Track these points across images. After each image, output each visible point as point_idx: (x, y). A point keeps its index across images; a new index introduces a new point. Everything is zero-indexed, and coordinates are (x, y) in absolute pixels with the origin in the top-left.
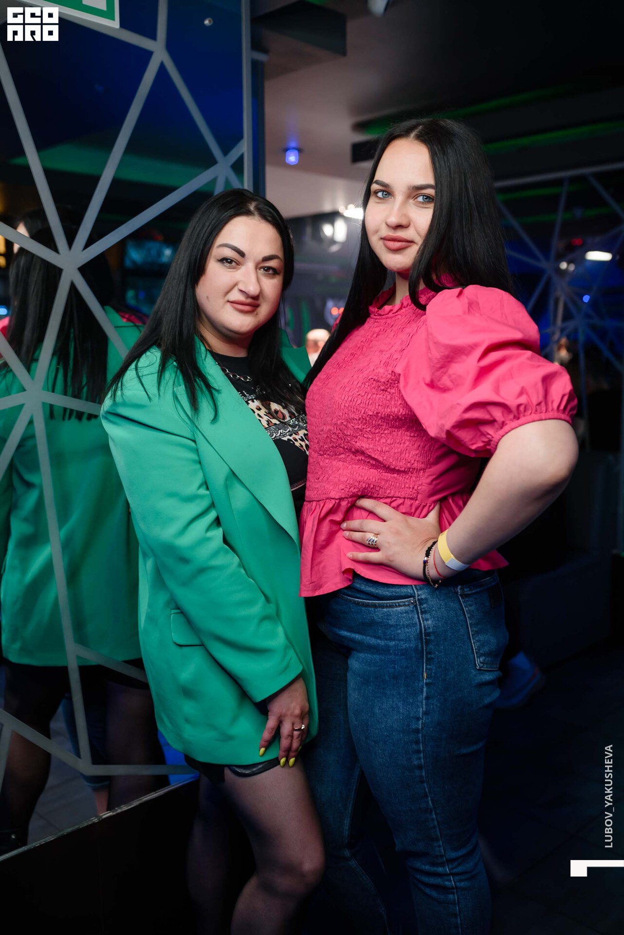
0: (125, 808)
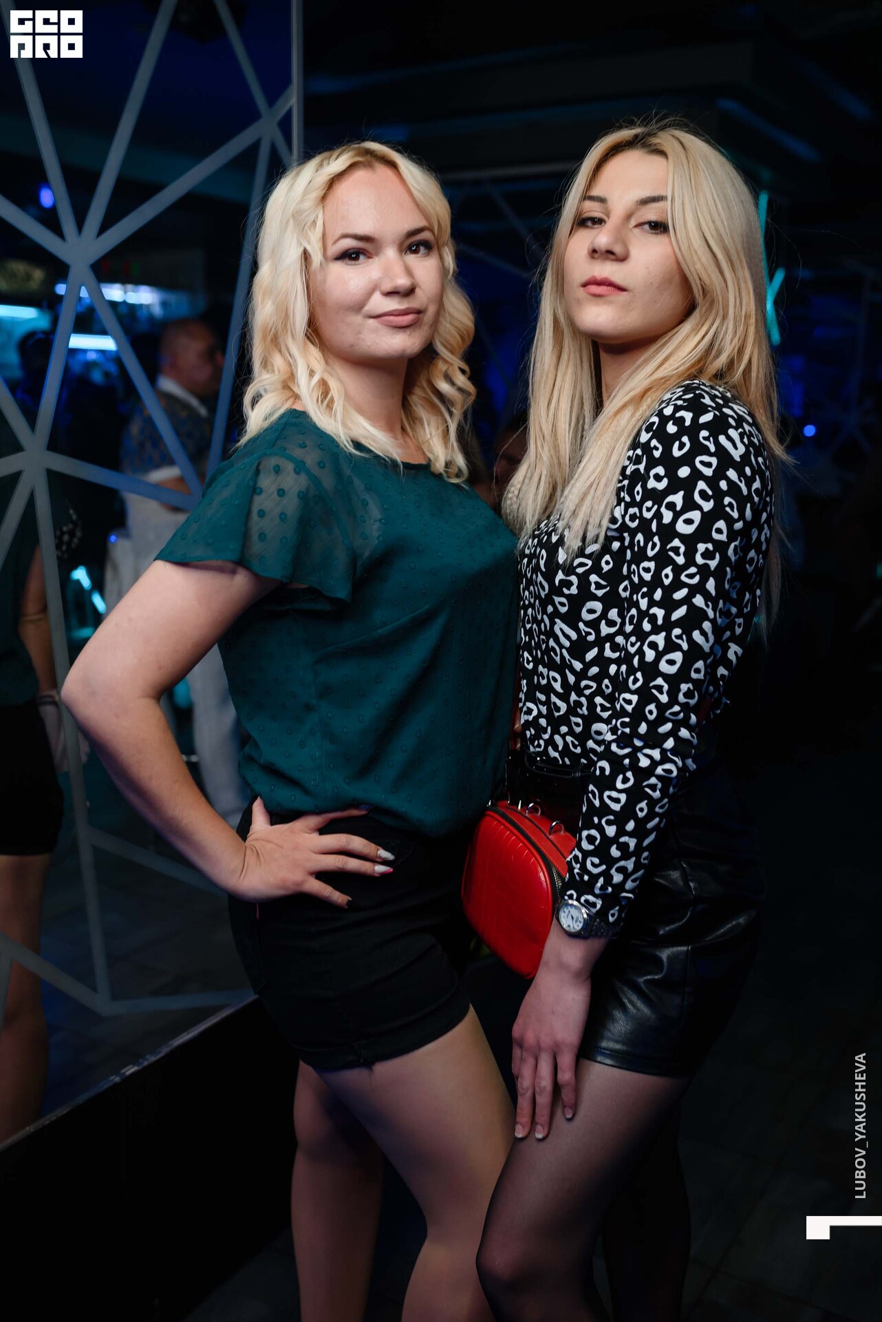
0: (153, 1059)
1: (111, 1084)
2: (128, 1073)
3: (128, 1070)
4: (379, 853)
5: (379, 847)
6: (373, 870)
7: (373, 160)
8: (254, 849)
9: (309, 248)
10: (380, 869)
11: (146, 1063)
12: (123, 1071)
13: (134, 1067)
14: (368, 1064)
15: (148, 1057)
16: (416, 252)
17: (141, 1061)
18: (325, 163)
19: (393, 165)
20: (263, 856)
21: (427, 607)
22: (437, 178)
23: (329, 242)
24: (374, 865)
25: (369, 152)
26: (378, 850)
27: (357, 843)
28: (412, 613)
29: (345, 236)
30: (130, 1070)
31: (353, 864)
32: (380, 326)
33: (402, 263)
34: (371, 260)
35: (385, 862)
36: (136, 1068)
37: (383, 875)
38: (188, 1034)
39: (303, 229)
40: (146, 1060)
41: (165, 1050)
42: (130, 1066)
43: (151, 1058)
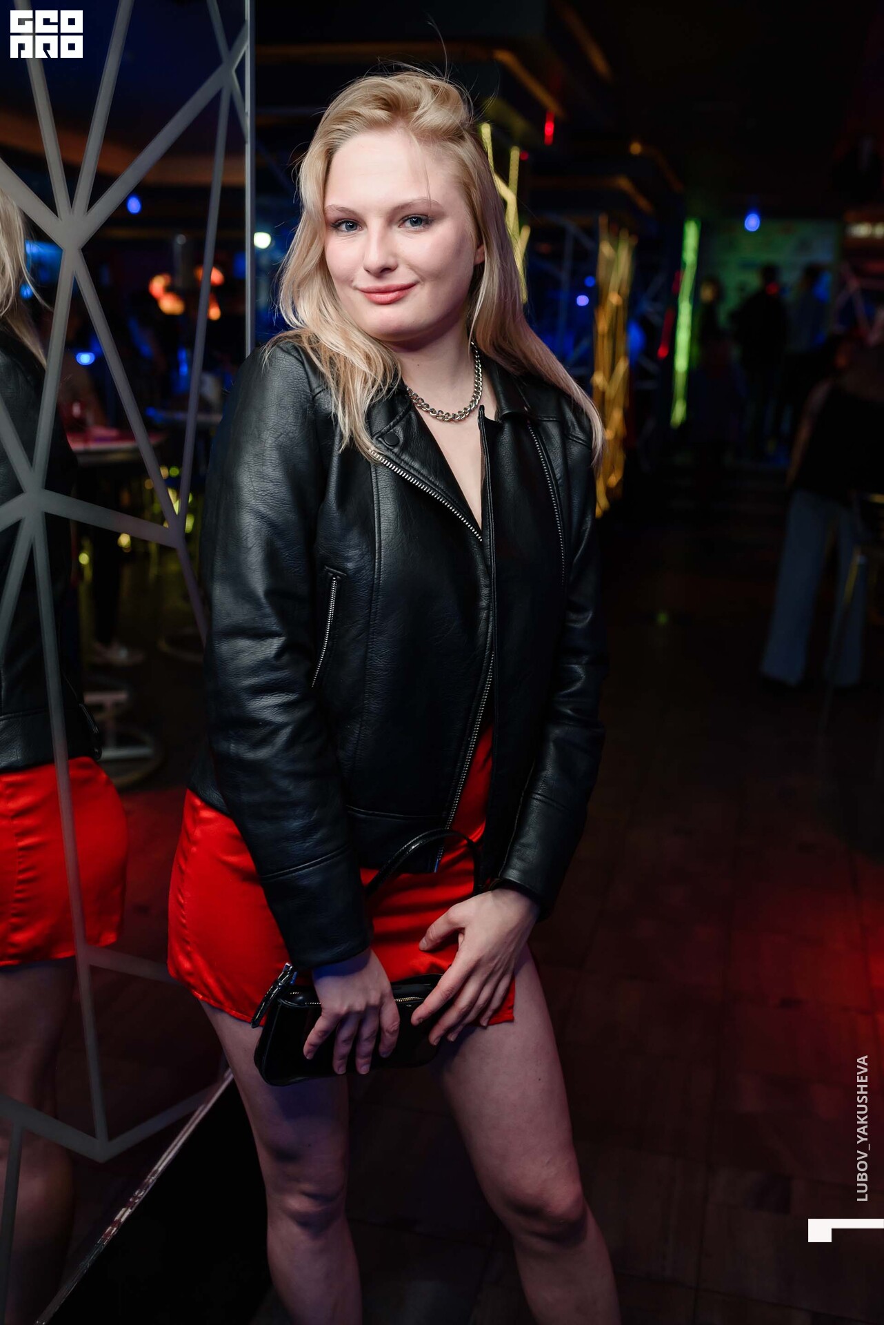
1: (109, 1238)
2: (123, 1219)
3: (123, 1215)
11: (137, 1202)
12: (117, 1218)
13: (126, 1210)
15: (138, 1193)
17: (131, 1200)
36: (128, 1212)
40: (136, 1197)
41: (151, 1179)
42: (124, 1209)
43: (141, 1194)
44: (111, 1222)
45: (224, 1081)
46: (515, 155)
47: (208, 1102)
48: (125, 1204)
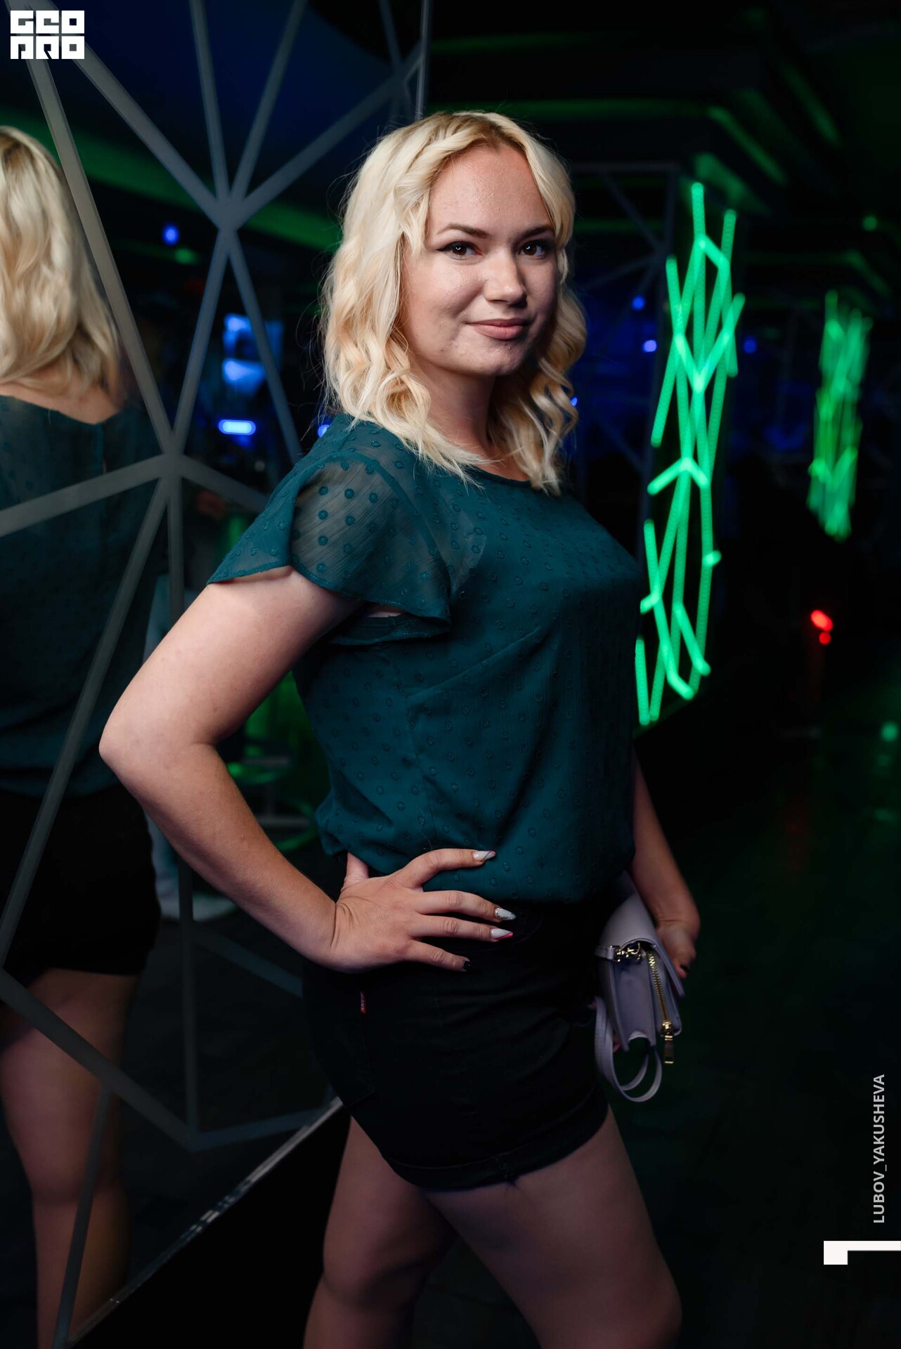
1: (193, 1235)
2: (210, 1220)
3: (210, 1216)
4: (496, 912)
5: (497, 906)
6: (490, 933)
7: (498, 138)
8: (346, 909)
9: (408, 233)
10: (497, 932)
11: (226, 1206)
12: (203, 1218)
13: (214, 1213)
14: (511, 1179)
15: (227, 1198)
16: (531, 252)
17: (220, 1204)
18: (441, 133)
19: (519, 148)
20: (357, 917)
21: (538, 629)
22: (567, 169)
23: (435, 232)
24: (491, 929)
25: (494, 127)
26: (495, 908)
27: (470, 901)
28: (522, 637)
29: (454, 227)
30: (211, 1216)
31: (466, 927)
32: (478, 335)
33: (514, 267)
34: (479, 257)
35: (503, 924)
36: (216, 1215)
37: (502, 940)
38: (264, 1167)
39: (404, 209)
40: (225, 1202)
41: (243, 1189)
42: (210, 1212)
43: (231, 1200)
44: (196, 1221)
45: (329, 1108)
46: (730, 220)
47: (311, 1124)
48: (214, 1207)
